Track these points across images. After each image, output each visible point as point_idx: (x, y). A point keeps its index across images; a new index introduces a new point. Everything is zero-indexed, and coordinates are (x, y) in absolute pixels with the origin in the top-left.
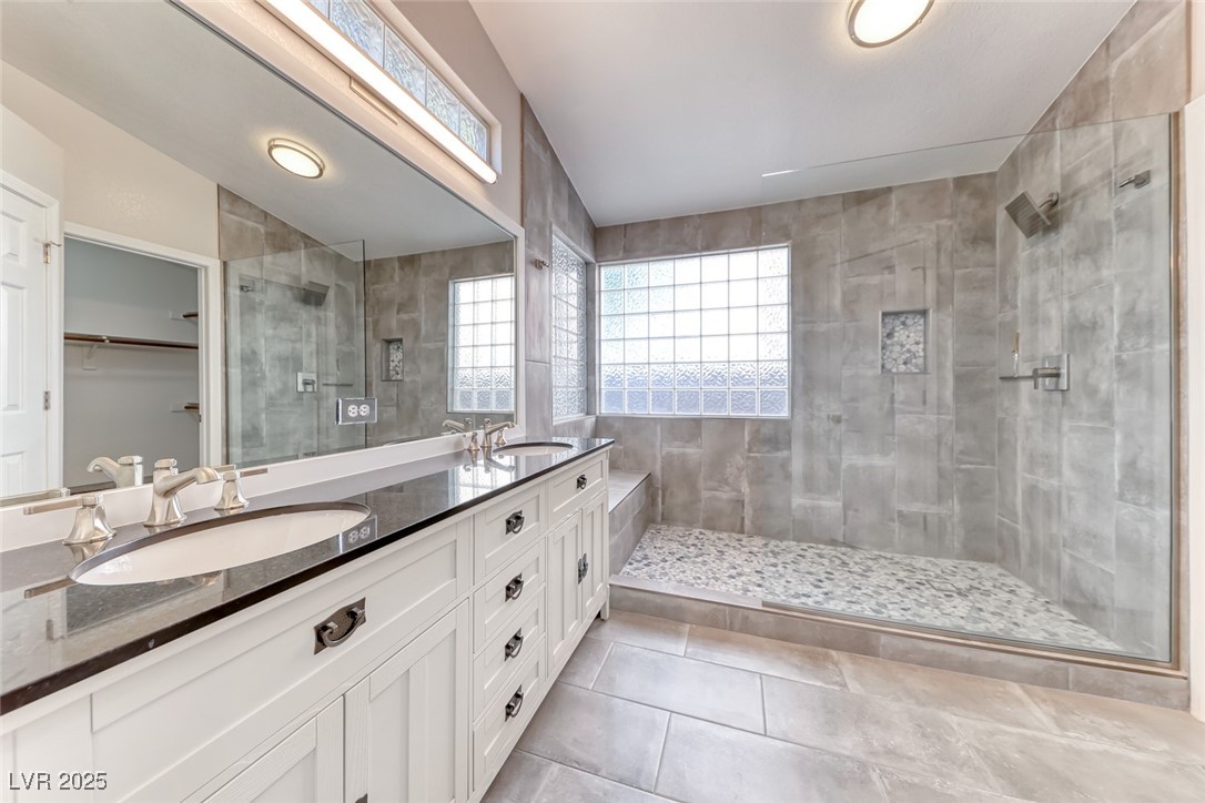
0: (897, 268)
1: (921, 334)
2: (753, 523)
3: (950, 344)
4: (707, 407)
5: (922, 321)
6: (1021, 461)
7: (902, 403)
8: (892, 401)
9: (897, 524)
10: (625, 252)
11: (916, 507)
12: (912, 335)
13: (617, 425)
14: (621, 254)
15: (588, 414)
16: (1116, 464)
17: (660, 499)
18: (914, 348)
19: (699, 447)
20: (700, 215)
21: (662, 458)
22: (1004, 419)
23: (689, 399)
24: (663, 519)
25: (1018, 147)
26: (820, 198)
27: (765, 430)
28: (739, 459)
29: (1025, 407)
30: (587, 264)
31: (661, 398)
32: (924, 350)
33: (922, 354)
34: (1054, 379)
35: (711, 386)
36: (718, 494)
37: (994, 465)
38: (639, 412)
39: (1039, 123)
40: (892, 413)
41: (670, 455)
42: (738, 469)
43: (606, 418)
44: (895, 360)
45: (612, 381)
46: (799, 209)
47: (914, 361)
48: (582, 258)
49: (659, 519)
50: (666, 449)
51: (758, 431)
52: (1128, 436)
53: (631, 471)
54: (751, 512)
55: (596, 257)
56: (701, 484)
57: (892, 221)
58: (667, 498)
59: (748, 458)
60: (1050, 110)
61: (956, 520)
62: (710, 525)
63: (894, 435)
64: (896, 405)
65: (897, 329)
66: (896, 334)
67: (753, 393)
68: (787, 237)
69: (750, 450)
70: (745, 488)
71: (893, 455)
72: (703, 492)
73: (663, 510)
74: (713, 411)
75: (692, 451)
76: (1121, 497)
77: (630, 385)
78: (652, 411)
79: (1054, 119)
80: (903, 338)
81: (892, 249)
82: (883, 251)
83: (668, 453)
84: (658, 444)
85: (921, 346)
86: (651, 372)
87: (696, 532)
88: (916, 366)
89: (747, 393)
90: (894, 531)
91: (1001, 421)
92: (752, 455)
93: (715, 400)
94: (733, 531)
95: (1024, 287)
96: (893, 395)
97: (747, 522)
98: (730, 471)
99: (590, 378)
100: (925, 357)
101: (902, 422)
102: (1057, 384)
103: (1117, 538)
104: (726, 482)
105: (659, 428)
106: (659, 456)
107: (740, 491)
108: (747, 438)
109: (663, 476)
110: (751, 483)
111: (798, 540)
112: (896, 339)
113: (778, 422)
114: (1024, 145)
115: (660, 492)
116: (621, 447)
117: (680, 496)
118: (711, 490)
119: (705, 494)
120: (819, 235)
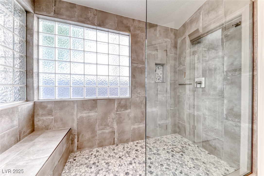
0: (158, 50)
1: (162, 71)
2: (118, 139)
3: (169, 74)
4: (99, 94)
5: (162, 68)
6: (186, 107)
7: (159, 91)
8: (157, 91)
9: (158, 128)
10: (55, 13)
11: (162, 122)
12: (160, 71)
13: (49, 106)
14: (52, 14)
15: (27, 101)
16: (224, 109)
17: (76, 140)
18: (160, 75)
19: (96, 112)
20: (96, 10)
21: (78, 119)
22: (179, 95)
23: (91, 91)
24: (78, 149)
25: (186, 22)
26: (139, 21)
27: (123, 102)
28: (113, 115)
29: (188, 92)
30: (27, 12)
31: (78, 91)
32: (163, 76)
33: (162, 77)
34: (200, 85)
35: (101, 86)
36: (104, 131)
37: (177, 107)
38: (65, 98)
39: (194, 14)
40: (157, 95)
41: (82, 118)
42: (113, 119)
43: (42, 102)
44: (156, 78)
45: (47, 82)
46: (133, 22)
47: (160, 79)
48: (23, 7)
49: (76, 149)
50: (80, 115)
51: (120, 103)
52: (230, 101)
53: (59, 130)
54: (117, 135)
55: (34, 11)
56: (97, 128)
57: (158, 36)
58: (80, 138)
59: (116, 114)
60: (199, 10)
61: (170, 123)
62: (101, 145)
63: (158, 101)
64: (158, 92)
65: (157, 69)
66: (157, 71)
67: (117, 88)
68: (129, 31)
69: (117, 111)
70: (115, 126)
71: (158, 107)
72: (98, 131)
73: (78, 144)
74: (102, 96)
75: (93, 114)
76: (227, 119)
77: (59, 84)
78: (72, 96)
79: (200, 12)
80: (158, 72)
81: (157, 44)
82: (155, 44)
83: (81, 117)
84: (75, 113)
85: (162, 75)
86: (72, 78)
87: (95, 150)
88: (161, 80)
89: (115, 88)
90: (157, 130)
91: (179, 96)
92: (118, 112)
93: (103, 91)
94: (110, 144)
95: (188, 59)
96: (158, 89)
97: (116, 139)
98: (109, 120)
99: (29, 80)
100: (163, 78)
101: (160, 97)
102: (201, 86)
103: (225, 131)
104: (107, 125)
105: (76, 105)
106: (76, 119)
107: (113, 128)
108: (116, 106)
109: (78, 128)
110: (117, 124)
111: (133, 141)
112: (157, 72)
113: (126, 99)
114: (188, 21)
115: (76, 136)
116: (52, 117)
117: (87, 135)
118: (101, 130)
119: (99, 132)
120: (139, 34)
